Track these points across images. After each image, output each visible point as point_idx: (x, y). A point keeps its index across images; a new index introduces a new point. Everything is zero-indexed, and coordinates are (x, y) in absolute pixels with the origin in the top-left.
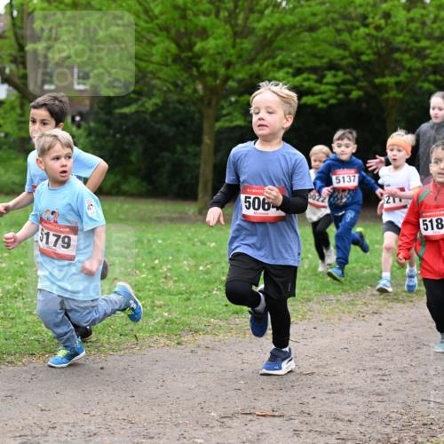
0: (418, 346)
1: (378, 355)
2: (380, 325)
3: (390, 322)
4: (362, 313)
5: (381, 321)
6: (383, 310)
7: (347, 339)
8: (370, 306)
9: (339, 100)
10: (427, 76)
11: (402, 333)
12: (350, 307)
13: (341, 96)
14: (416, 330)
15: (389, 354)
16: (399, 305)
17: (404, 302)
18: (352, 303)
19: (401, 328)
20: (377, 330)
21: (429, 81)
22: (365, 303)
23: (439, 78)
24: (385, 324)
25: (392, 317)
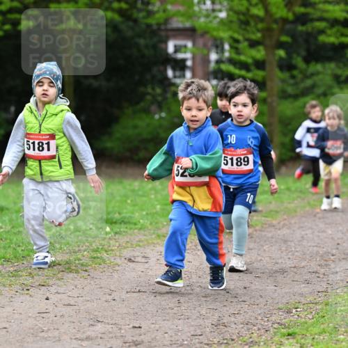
0: (91, 322)
1: (43, 334)
2: (47, 299)
3: (59, 296)
4: (27, 285)
5: (48, 295)
6: (51, 282)
7: (7, 317)
8: (36, 278)
9: (5, 31)
10: (111, 3)
11: (72, 307)
12: (12, 279)
13: (7, 27)
14: (89, 305)
15: (56, 333)
16: (71, 275)
17: (77, 272)
18: (15, 274)
19: (72, 303)
20: (43, 305)
21: (113, 10)
22: (30, 273)
23: (124, 6)
24: (53, 298)
25: (61, 290)
